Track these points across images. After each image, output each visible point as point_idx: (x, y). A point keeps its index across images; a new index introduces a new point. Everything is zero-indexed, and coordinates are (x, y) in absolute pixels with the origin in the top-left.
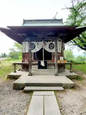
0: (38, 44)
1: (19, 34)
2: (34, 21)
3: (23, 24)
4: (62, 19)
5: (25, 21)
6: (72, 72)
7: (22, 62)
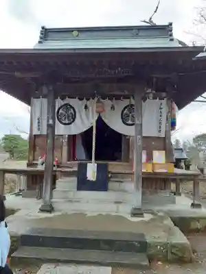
0: (86, 107)
1: (17, 74)
2: (75, 33)
3: (40, 42)
4: (171, 24)
5: (46, 33)
6: (199, 206)
7: (29, 165)
